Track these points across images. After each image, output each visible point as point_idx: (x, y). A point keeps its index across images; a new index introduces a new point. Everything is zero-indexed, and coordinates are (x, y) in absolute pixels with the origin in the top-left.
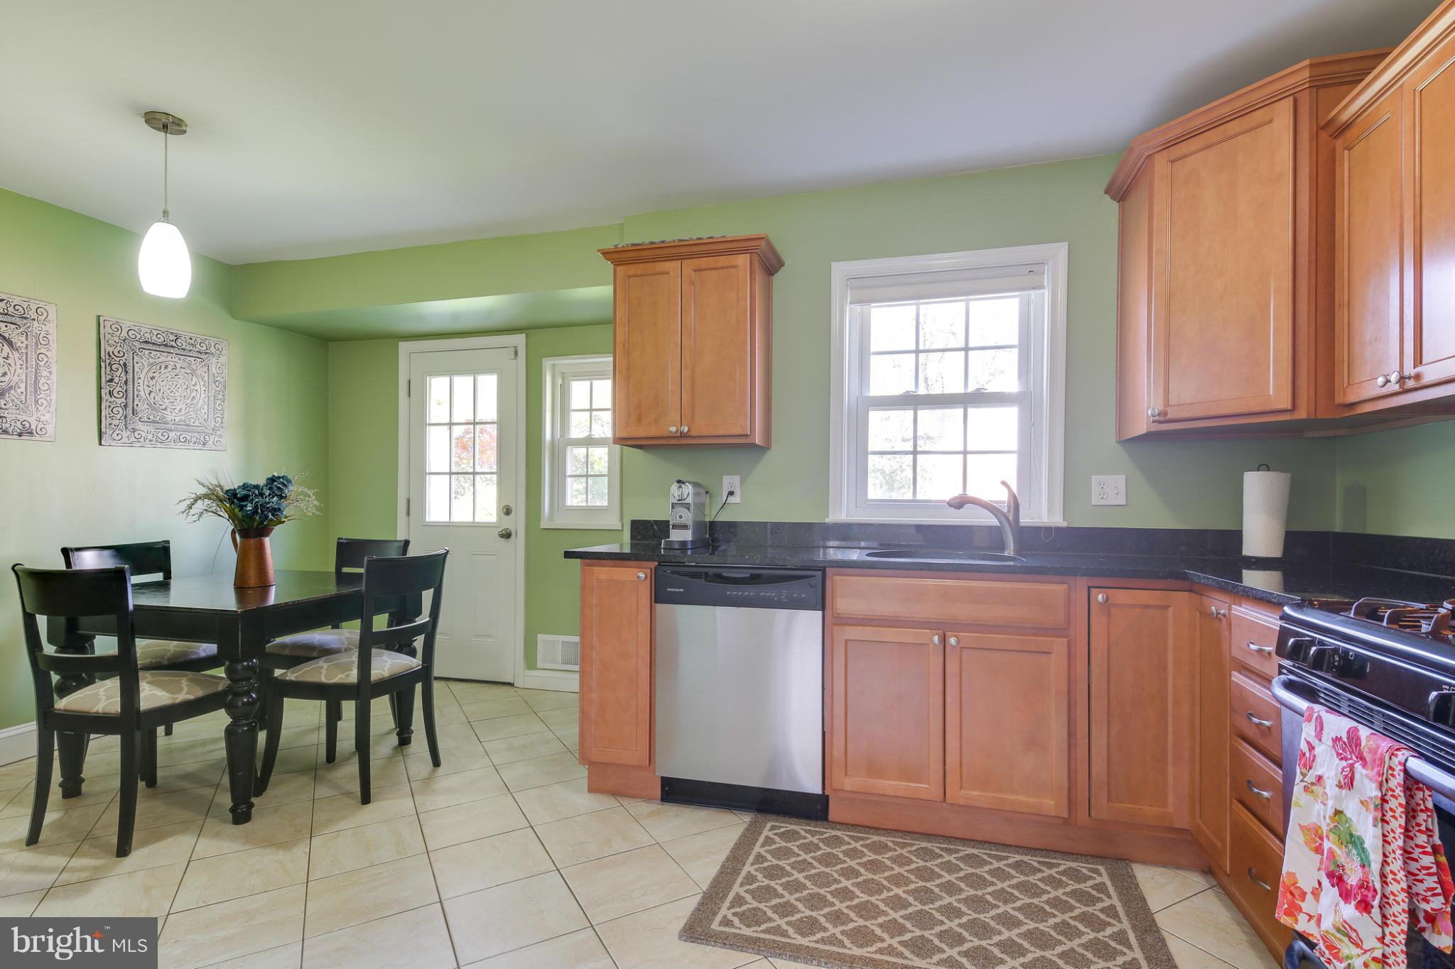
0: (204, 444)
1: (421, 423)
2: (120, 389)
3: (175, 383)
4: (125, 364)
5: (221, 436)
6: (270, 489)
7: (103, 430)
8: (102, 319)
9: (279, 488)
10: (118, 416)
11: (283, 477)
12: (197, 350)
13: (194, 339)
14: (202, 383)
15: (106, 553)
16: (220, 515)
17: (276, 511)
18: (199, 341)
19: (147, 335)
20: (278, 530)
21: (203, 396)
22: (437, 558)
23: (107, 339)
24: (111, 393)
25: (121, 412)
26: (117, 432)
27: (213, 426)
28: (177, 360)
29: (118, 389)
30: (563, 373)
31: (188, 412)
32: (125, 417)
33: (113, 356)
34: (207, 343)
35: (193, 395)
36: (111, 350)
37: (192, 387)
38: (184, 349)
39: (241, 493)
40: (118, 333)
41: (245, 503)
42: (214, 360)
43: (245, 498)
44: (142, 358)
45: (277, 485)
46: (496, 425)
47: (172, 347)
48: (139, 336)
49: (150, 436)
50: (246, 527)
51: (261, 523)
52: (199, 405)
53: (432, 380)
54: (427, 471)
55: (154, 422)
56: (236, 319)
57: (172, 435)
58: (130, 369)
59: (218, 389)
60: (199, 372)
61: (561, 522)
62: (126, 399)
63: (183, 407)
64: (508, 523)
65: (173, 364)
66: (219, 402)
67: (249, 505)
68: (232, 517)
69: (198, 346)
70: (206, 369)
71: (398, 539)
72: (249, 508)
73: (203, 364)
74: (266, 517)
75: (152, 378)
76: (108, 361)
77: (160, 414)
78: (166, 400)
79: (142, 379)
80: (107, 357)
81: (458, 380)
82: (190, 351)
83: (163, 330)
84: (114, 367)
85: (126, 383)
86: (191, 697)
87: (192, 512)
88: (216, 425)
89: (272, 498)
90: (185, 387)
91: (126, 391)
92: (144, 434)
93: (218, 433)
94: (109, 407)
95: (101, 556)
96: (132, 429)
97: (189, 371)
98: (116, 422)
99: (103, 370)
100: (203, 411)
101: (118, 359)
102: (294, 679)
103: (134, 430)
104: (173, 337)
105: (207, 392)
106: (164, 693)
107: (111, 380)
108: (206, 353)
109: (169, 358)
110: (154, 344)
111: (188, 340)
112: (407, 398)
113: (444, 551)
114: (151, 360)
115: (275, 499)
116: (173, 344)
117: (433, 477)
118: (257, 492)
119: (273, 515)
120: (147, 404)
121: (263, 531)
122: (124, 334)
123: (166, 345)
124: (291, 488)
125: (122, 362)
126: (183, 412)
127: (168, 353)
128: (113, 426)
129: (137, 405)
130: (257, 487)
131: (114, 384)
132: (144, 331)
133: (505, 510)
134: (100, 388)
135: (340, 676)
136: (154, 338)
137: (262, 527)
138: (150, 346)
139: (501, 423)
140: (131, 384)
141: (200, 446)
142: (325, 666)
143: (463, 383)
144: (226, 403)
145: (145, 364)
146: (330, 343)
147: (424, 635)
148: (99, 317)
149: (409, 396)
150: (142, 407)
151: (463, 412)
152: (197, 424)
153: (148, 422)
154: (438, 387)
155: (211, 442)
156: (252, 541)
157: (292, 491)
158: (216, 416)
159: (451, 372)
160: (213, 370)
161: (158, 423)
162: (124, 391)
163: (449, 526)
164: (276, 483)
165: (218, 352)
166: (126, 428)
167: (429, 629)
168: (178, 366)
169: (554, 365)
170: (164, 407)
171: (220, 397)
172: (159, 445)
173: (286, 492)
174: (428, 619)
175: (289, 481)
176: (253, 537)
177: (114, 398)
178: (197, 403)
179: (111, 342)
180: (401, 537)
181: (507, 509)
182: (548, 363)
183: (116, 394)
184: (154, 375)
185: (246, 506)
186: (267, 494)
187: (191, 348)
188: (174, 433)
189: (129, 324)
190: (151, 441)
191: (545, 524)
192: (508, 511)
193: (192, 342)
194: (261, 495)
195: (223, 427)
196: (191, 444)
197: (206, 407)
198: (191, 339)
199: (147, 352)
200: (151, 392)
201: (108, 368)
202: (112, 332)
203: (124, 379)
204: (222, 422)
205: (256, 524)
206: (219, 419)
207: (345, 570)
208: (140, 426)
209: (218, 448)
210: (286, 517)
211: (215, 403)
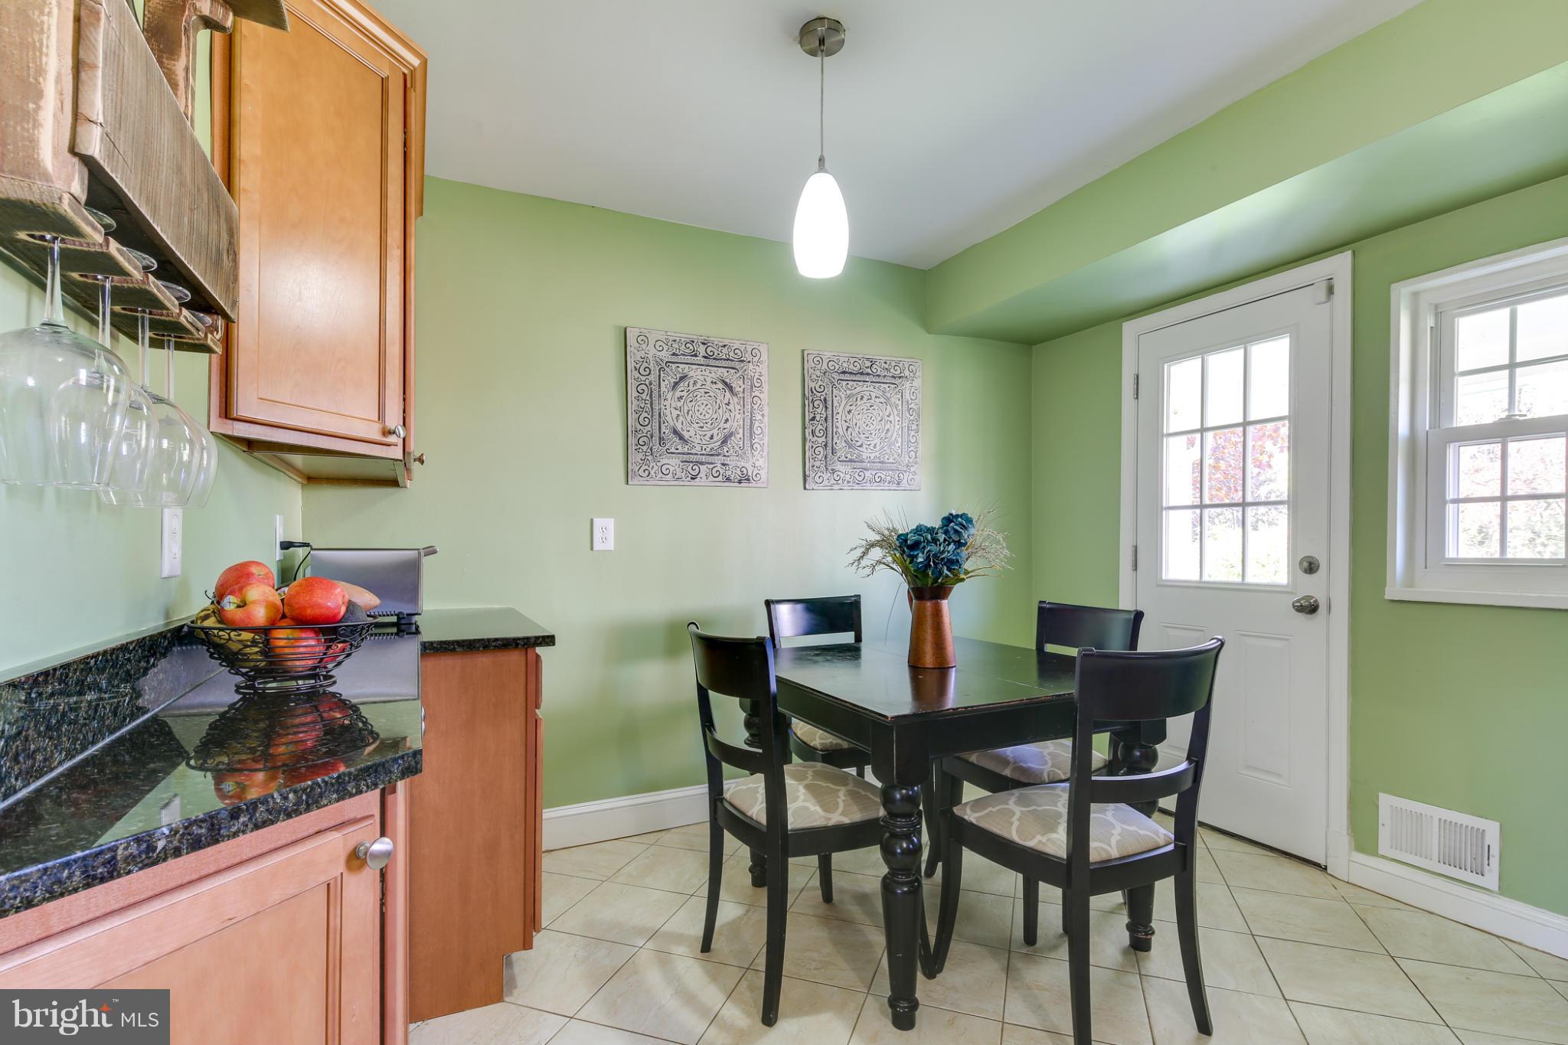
0: (898, 484)
1: (1155, 434)
2: (821, 427)
3: (870, 415)
4: (825, 399)
5: (915, 473)
6: (946, 532)
7: (807, 473)
8: (806, 353)
9: (956, 531)
10: (820, 457)
11: (961, 516)
12: (891, 375)
13: (888, 362)
14: (896, 412)
15: (799, 607)
16: (892, 568)
17: (953, 563)
18: (893, 364)
19: (845, 365)
20: (958, 590)
21: (897, 427)
22: (1201, 656)
23: (810, 374)
24: (813, 432)
25: (822, 452)
26: (819, 474)
27: (907, 461)
28: (871, 388)
29: (820, 427)
30: (1436, 306)
31: (883, 447)
32: (826, 458)
33: (815, 392)
34: (901, 365)
35: (887, 427)
36: (812, 385)
37: (887, 418)
38: (879, 376)
39: (912, 538)
40: (819, 367)
41: (916, 553)
42: (908, 384)
43: (916, 546)
44: (840, 391)
45: (955, 526)
46: (1287, 422)
47: (868, 374)
48: (837, 367)
49: (848, 477)
50: (919, 586)
51: (935, 580)
52: (893, 439)
53: (1173, 368)
54: (1164, 505)
55: (851, 462)
56: (930, 333)
57: (868, 474)
58: (829, 403)
59: (912, 418)
60: (893, 400)
61: (1430, 588)
62: (826, 437)
63: (877, 441)
64: (1312, 587)
65: (868, 394)
66: (912, 433)
67: (920, 555)
68: (905, 571)
69: (892, 370)
70: (899, 396)
71: (1120, 608)
72: (920, 560)
73: (897, 390)
74: (941, 573)
75: (850, 412)
76: (811, 398)
77: (856, 451)
78: (862, 436)
79: (840, 414)
80: (810, 394)
81: (1215, 360)
82: (885, 376)
83: (860, 356)
84: (816, 403)
85: (826, 419)
86: (846, 820)
87: (864, 563)
88: (911, 460)
89: (949, 545)
90: (880, 419)
91: (826, 429)
92: (842, 475)
93: (912, 469)
94: (812, 447)
95: (794, 611)
96: (832, 470)
97: (883, 400)
98: (817, 464)
99: (807, 407)
100: (897, 445)
101: (819, 394)
102: (974, 822)
103: (834, 471)
104: (868, 364)
105: (900, 422)
106: (818, 809)
107: (813, 419)
108: (900, 377)
109: (865, 388)
110: (851, 373)
111: (883, 365)
112: (1134, 402)
113: (1212, 644)
114: (848, 392)
115: (952, 547)
116: (869, 371)
117: (1172, 513)
118: (929, 537)
119: (949, 570)
120: (845, 441)
121: (940, 592)
122: (825, 366)
123: (862, 374)
124: (972, 531)
125: (822, 398)
126: (878, 447)
127: (864, 381)
128: (815, 468)
129: (836, 443)
130: (931, 530)
131: (815, 422)
132: (842, 359)
133: (1305, 564)
134: (804, 428)
135: (1039, 837)
136: (851, 367)
137: (938, 586)
138: (847, 376)
139: (1299, 418)
140: (831, 421)
141: (894, 487)
142: (1018, 810)
143: (1225, 364)
144: (920, 433)
145: (843, 396)
146: (1033, 347)
147: (1177, 795)
148: (803, 351)
149: (1137, 398)
150: (840, 445)
151: (1225, 410)
152: (891, 460)
153: (846, 461)
154: (1182, 377)
155: (905, 481)
156: (929, 604)
157: (975, 535)
158: (910, 449)
159: (1202, 349)
160: (907, 396)
161: (855, 462)
162: (824, 429)
163: (1203, 588)
164: (952, 524)
165: (911, 374)
166: (827, 469)
167: (1188, 784)
168: (873, 395)
169: (1416, 295)
170: (859, 444)
171: (914, 427)
172: (857, 487)
173: (966, 536)
174: (1183, 766)
175: (970, 521)
176: (928, 600)
177: (816, 438)
178: (892, 436)
179: (814, 377)
180: (1126, 603)
181: (1310, 564)
182: (1402, 294)
183: (817, 434)
184: (851, 408)
185: (916, 556)
186: (942, 540)
187: (886, 374)
188: (869, 472)
189: (828, 354)
190: (848, 482)
191: (1395, 590)
192: (1311, 567)
193: (886, 366)
194: (935, 541)
195: (916, 463)
196: (886, 484)
197: (900, 440)
198: (885, 363)
199: (844, 383)
200: (848, 427)
201: (811, 405)
202: (814, 365)
203: (825, 416)
204: (916, 457)
205: (930, 581)
206: (912, 453)
207: (1050, 648)
208: (839, 466)
209: (913, 487)
210: (967, 572)
211: (909, 435)
